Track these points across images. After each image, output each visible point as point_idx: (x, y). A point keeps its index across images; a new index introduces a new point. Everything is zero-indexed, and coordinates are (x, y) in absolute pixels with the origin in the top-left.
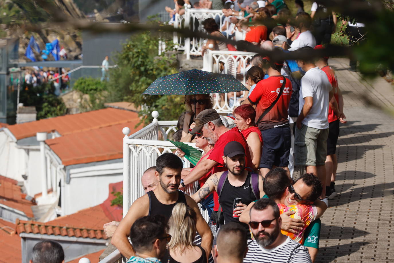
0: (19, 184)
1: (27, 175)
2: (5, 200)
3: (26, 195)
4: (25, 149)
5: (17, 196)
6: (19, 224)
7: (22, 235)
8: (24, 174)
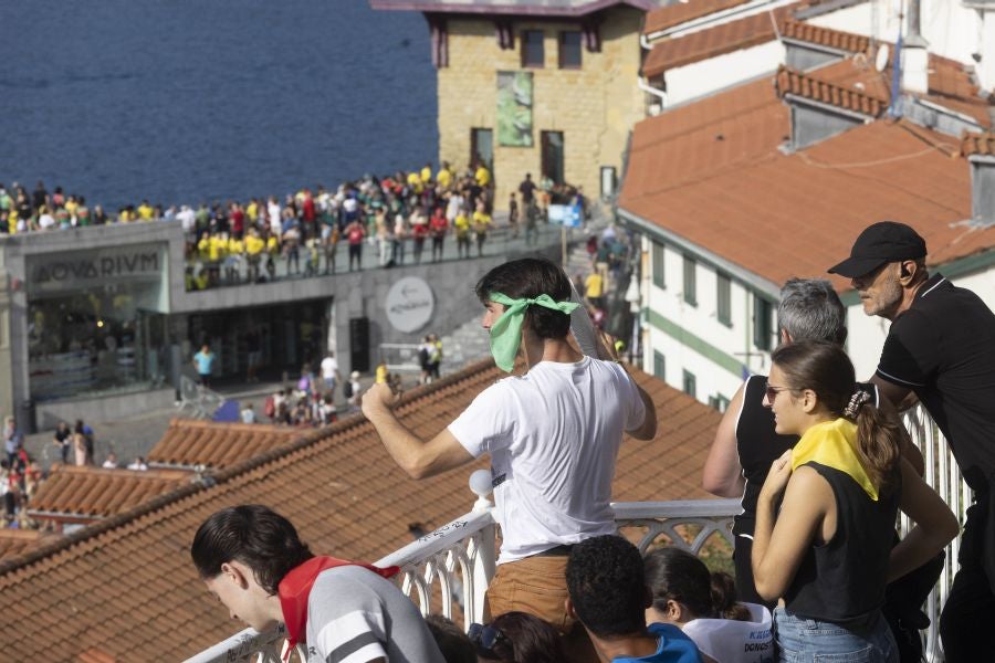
0: (967, 70)
1: (981, 53)
2: (942, 98)
3: (978, 88)
4: (977, 9)
5: (963, 90)
6: (967, 138)
7: (972, 158)
8: (975, 51)
